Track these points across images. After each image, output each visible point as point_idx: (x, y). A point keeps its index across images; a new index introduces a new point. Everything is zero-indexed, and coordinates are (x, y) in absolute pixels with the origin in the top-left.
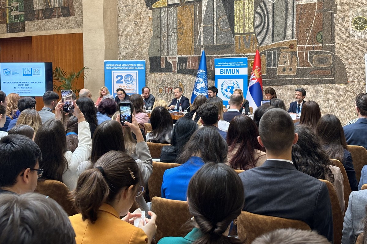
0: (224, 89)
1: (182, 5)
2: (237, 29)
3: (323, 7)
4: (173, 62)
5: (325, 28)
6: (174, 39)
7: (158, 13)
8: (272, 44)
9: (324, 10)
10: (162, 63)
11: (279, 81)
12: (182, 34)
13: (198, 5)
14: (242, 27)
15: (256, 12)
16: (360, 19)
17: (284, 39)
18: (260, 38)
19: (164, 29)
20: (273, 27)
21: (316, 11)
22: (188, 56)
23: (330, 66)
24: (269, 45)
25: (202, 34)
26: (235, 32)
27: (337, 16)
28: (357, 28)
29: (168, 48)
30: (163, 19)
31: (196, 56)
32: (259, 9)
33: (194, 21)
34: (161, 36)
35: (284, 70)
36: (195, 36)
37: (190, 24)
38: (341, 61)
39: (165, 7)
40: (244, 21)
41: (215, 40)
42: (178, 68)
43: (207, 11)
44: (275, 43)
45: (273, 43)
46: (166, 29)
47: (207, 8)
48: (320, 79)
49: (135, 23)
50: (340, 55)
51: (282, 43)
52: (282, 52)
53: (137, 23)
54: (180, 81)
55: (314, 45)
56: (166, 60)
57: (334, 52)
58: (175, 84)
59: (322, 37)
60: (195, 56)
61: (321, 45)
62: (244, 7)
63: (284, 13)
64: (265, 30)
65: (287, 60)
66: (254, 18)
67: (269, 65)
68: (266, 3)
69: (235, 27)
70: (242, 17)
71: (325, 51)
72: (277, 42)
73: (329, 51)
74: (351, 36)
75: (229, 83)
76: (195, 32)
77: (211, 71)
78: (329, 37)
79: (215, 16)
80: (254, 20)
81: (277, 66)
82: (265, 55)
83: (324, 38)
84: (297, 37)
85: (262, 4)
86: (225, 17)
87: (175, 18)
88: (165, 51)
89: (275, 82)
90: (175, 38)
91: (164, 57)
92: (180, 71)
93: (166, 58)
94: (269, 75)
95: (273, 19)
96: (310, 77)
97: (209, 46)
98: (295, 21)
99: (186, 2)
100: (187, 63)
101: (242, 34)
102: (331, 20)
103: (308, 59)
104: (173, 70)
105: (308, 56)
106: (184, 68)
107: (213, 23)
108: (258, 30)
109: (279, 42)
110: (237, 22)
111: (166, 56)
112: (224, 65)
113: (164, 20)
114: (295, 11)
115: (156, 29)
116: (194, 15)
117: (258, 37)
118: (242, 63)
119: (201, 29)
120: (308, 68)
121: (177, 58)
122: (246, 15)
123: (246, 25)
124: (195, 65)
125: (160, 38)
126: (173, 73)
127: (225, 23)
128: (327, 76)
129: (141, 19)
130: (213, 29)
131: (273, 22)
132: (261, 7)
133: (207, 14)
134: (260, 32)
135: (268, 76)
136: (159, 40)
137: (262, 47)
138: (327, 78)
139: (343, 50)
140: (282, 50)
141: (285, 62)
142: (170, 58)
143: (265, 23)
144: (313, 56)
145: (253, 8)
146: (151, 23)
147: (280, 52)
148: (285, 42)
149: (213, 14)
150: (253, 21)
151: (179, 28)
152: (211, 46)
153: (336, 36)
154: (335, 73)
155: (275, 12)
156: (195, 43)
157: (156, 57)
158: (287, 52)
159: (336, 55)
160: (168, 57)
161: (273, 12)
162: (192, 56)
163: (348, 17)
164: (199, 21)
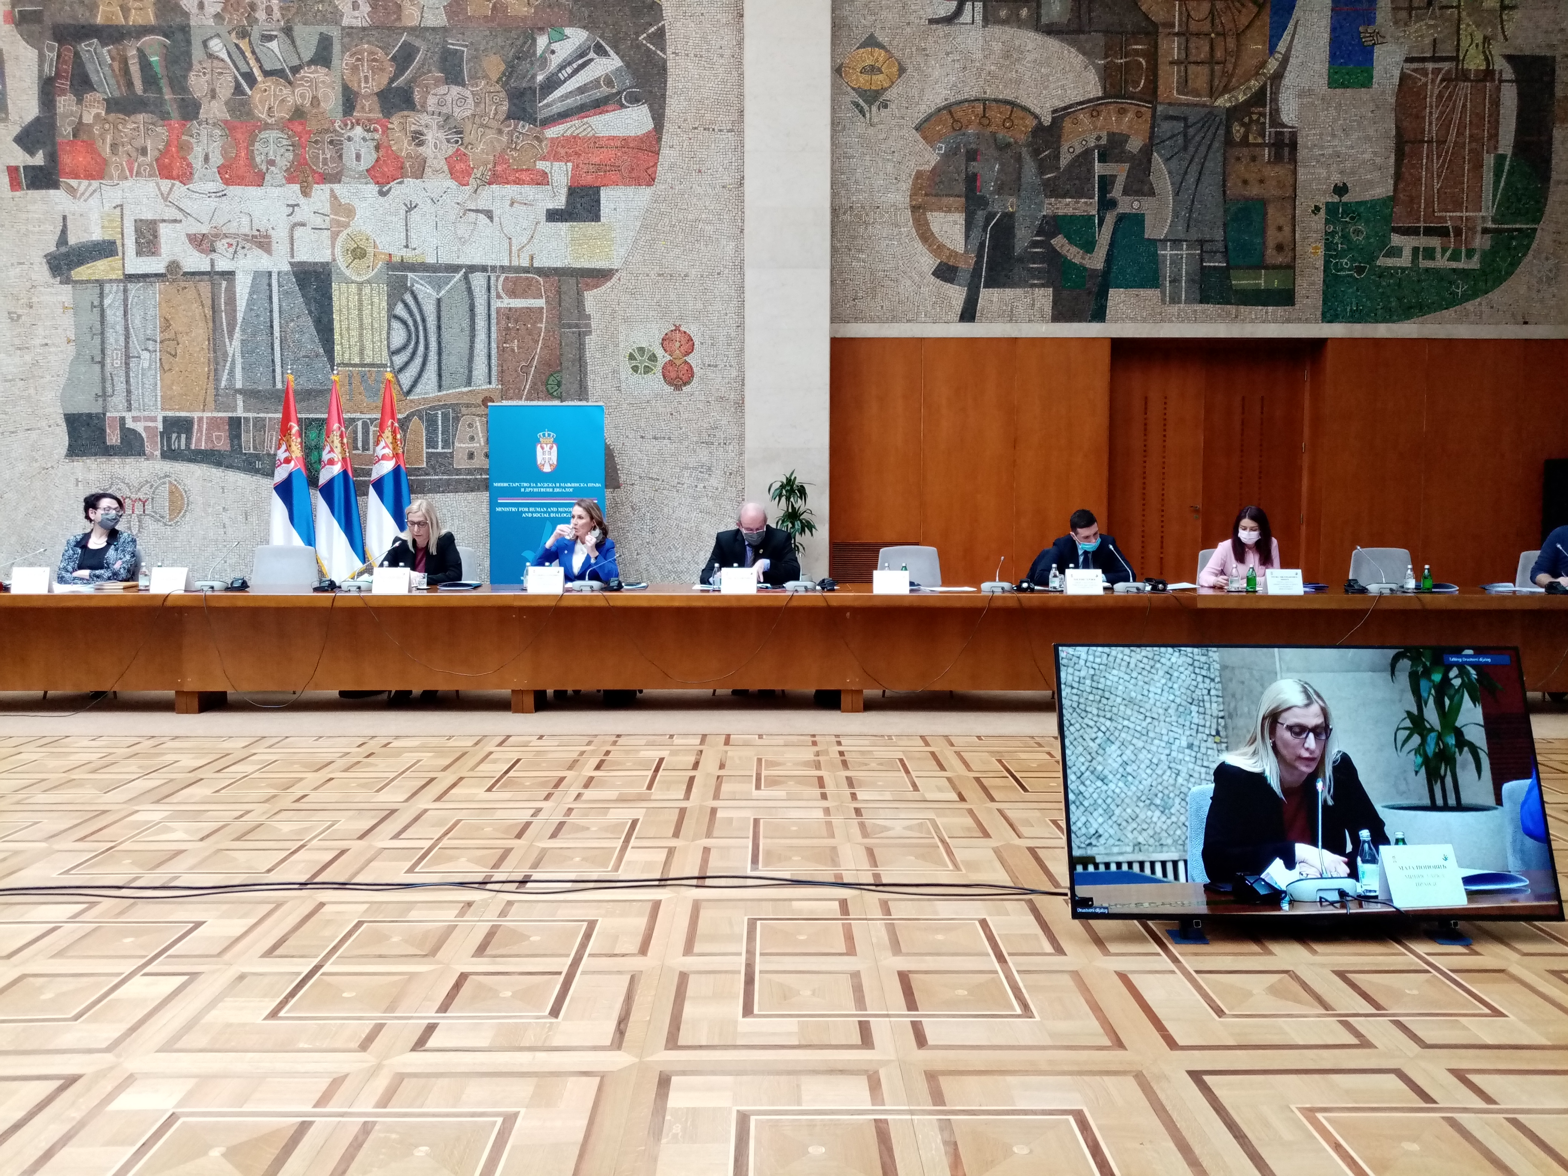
1: (174, 281)
2: (343, 353)
3: (560, 319)
4: (146, 429)
5: (565, 364)
6: (149, 368)
7: (92, 294)
8: (439, 394)
9: (563, 326)
10: (108, 431)
11: (458, 482)
12: (175, 356)
13: (224, 284)
14: (356, 349)
15: (393, 316)
16: (641, 350)
17: (469, 382)
18: (406, 379)
19: (115, 339)
20: (440, 354)
21: (543, 326)
22: (196, 415)
24: (430, 395)
25: (239, 361)
26: (337, 360)
27: (591, 342)
28: (635, 369)
29: (129, 392)
30: (108, 312)
31: (221, 414)
32: (400, 310)
33: (211, 324)
34: (103, 358)
35: (471, 456)
36: (217, 364)
37: (201, 331)
39: (120, 281)
40: (361, 335)
41: (278, 378)
42: (162, 446)
43: (251, 303)
44: (445, 393)
45: (439, 391)
46: (122, 339)
47: (251, 294)
49: (12, 319)
51: (463, 393)
53: (19, 316)
54: (170, 482)
56: (124, 424)
58: (156, 488)
59: (559, 384)
60: (216, 414)
62: (360, 301)
63: (466, 323)
64: (418, 360)
65: (477, 434)
66: (389, 329)
67: (431, 443)
68: (420, 297)
69: (337, 348)
70: (355, 325)
72: (450, 391)
74: (623, 385)
76: (215, 352)
77: (269, 455)
78: (576, 386)
79: (276, 315)
80: (388, 333)
82: (421, 418)
83: (563, 387)
84: (501, 381)
85: (408, 298)
86: (308, 322)
87: (151, 312)
88: (118, 401)
89: (449, 485)
90: (150, 365)
91: (117, 415)
92: (170, 454)
93: (123, 419)
94: (434, 468)
95: (439, 336)
97: (259, 391)
98: (494, 345)
99: (186, 274)
100: (192, 433)
101: (355, 365)
102: (580, 349)
104: (148, 450)
106: (183, 447)
107: (272, 334)
108: (399, 360)
109: (457, 390)
110: (341, 334)
111: (124, 414)
113: (114, 316)
114: (494, 321)
115: (88, 338)
116: (213, 308)
117: (401, 377)
119: (234, 347)
121: (160, 419)
122: (367, 321)
123: (368, 345)
124: (219, 438)
125: (102, 364)
126: (148, 459)
127: (307, 335)
129: (31, 307)
130: (273, 349)
131: (439, 343)
132: (406, 305)
133: (251, 310)
134: (407, 364)
135: (431, 471)
136: (97, 368)
137: (411, 401)
140: (464, 410)
141: (472, 438)
142: (135, 419)
143: (417, 343)
145: (384, 304)
146: (67, 322)
148: (469, 391)
149: (271, 311)
150: (384, 335)
151: (165, 340)
152: (265, 391)
153: (590, 384)
155: (444, 320)
156: (217, 380)
157: (89, 415)
158: (478, 415)
160: (128, 416)
161: (439, 318)
162: (209, 414)
163: (617, 345)
164: (228, 324)
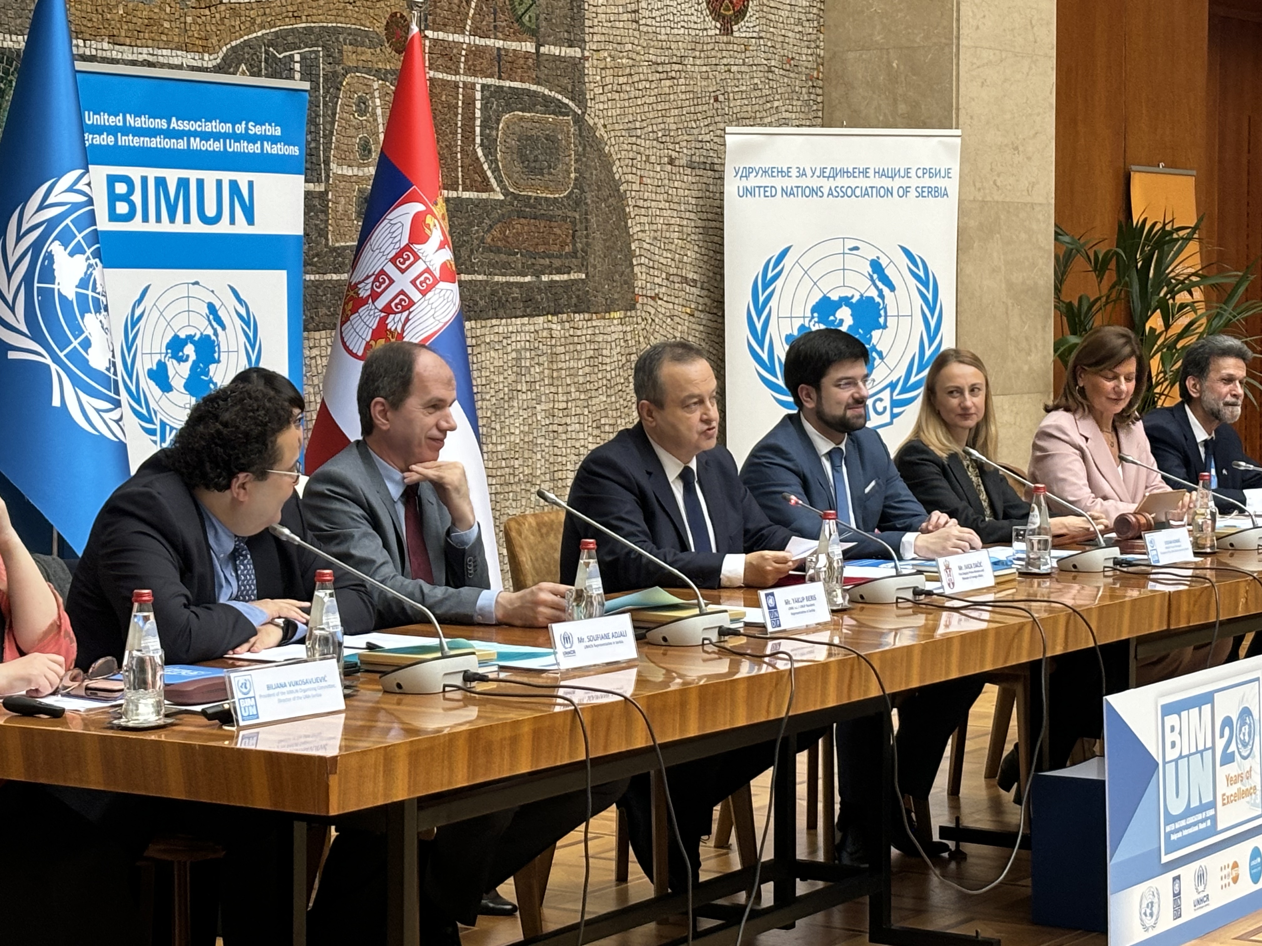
0: (144, 364)
23: (568, 197)
38: (606, 163)
48: (528, 279)
50: (605, 126)
52: (347, 71)
55: (500, 44)
57: (582, 102)
61: (529, 47)
71: (547, 92)
73: (563, 90)
75: (183, 305)
81: (328, 177)
96: (490, 265)
103: (478, 140)
105: (474, 119)
112: (136, 142)
118: (278, 132)
120: (477, 203)
128: (557, 263)
138: (559, 272)
139: (616, 96)
144: (498, 121)
147: (339, 69)
154: (587, 244)
159: (591, 122)
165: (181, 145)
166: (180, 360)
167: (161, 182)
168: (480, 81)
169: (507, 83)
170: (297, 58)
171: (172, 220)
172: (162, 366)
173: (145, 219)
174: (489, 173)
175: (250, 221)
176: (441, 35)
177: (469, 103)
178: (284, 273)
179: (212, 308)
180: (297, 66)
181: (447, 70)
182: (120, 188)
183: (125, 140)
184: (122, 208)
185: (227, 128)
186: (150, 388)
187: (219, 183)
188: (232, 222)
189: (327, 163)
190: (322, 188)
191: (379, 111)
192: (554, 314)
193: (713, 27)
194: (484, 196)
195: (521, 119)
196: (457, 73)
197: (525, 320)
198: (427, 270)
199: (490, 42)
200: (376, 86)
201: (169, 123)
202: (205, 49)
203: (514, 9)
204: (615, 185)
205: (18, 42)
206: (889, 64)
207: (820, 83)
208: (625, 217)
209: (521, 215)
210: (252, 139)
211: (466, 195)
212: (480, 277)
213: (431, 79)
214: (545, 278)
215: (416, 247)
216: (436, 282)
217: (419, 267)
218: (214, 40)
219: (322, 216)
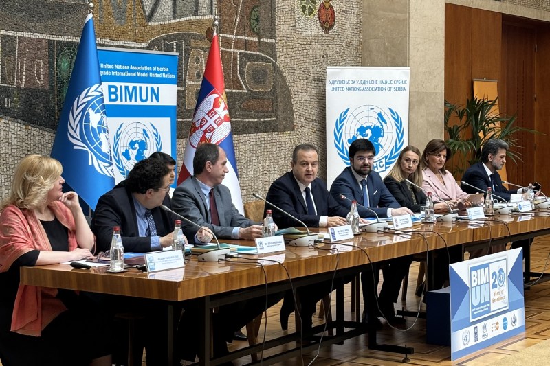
0: (121, 150)
8: (174, 21)
17: (196, 12)
23: (270, 91)
24: (168, 22)
38: (284, 79)
44: (178, 20)
45: (175, 18)
48: (256, 120)
50: (283, 66)
52: (192, 48)
55: (246, 38)
57: (275, 58)
61: (256, 39)
71: (263, 55)
72: (183, 19)
73: (268, 54)
75: (134, 130)
81: (185, 85)
83: (261, 23)
96: (243, 115)
103: (238, 72)
105: (237, 64)
109: (188, 18)
112: (118, 74)
118: (168, 70)
120: (238, 94)
128: (266, 114)
138: (267, 117)
139: (287, 56)
141: (199, 75)
144: (245, 65)
148: (197, 20)
154: (277, 108)
158: (203, 49)
159: (279, 65)
165: (134, 75)
166: (133, 149)
167: (127, 88)
168: (239, 51)
169: (249, 52)
170: (175, 44)
171: (131, 100)
172: (127, 151)
173: (121, 100)
174: (242, 83)
175: (158, 101)
176: (225, 35)
177: (235, 59)
178: (169, 119)
179: (144, 131)
180: (175, 47)
181: (227, 47)
182: (113, 90)
183: (114, 73)
184: (113, 97)
185: (150, 69)
186: (123, 159)
187: (147, 88)
188: (152, 101)
189: (185, 81)
190: (183, 89)
191: (203, 62)
192: (266, 132)
193: (322, 31)
194: (241, 91)
195: (254, 64)
196: (231, 48)
197: (255, 134)
198: (220, 118)
199: (242, 37)
200: (202, 53)
201: (130, 67)
202: (143, 41)
203: (251, 26)
204: (286, 87)
205: (78, 40)
206: (384, 44)
207: (360, 50)
208: (291, 98)
209: (253, 98)
210: (159, 72)
211: (234, 91)
212: (239, 120)
213: (222, 51)
214: (262, 120)
215: (215, 109)
216: (222, 122)
217: (217, 116)
218: (146, 38)
219: (183, 99)
